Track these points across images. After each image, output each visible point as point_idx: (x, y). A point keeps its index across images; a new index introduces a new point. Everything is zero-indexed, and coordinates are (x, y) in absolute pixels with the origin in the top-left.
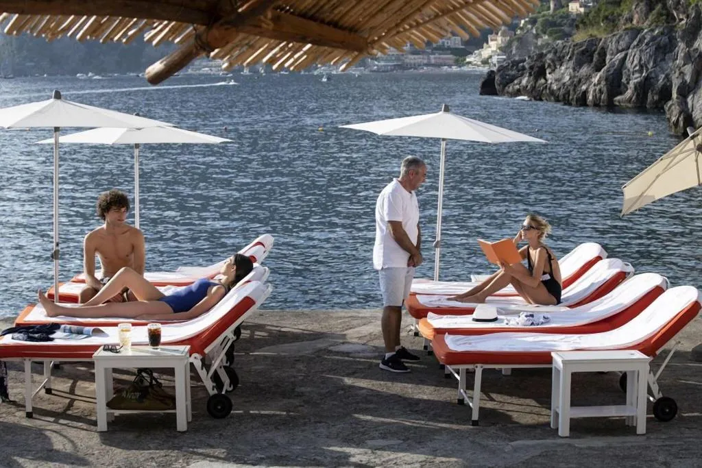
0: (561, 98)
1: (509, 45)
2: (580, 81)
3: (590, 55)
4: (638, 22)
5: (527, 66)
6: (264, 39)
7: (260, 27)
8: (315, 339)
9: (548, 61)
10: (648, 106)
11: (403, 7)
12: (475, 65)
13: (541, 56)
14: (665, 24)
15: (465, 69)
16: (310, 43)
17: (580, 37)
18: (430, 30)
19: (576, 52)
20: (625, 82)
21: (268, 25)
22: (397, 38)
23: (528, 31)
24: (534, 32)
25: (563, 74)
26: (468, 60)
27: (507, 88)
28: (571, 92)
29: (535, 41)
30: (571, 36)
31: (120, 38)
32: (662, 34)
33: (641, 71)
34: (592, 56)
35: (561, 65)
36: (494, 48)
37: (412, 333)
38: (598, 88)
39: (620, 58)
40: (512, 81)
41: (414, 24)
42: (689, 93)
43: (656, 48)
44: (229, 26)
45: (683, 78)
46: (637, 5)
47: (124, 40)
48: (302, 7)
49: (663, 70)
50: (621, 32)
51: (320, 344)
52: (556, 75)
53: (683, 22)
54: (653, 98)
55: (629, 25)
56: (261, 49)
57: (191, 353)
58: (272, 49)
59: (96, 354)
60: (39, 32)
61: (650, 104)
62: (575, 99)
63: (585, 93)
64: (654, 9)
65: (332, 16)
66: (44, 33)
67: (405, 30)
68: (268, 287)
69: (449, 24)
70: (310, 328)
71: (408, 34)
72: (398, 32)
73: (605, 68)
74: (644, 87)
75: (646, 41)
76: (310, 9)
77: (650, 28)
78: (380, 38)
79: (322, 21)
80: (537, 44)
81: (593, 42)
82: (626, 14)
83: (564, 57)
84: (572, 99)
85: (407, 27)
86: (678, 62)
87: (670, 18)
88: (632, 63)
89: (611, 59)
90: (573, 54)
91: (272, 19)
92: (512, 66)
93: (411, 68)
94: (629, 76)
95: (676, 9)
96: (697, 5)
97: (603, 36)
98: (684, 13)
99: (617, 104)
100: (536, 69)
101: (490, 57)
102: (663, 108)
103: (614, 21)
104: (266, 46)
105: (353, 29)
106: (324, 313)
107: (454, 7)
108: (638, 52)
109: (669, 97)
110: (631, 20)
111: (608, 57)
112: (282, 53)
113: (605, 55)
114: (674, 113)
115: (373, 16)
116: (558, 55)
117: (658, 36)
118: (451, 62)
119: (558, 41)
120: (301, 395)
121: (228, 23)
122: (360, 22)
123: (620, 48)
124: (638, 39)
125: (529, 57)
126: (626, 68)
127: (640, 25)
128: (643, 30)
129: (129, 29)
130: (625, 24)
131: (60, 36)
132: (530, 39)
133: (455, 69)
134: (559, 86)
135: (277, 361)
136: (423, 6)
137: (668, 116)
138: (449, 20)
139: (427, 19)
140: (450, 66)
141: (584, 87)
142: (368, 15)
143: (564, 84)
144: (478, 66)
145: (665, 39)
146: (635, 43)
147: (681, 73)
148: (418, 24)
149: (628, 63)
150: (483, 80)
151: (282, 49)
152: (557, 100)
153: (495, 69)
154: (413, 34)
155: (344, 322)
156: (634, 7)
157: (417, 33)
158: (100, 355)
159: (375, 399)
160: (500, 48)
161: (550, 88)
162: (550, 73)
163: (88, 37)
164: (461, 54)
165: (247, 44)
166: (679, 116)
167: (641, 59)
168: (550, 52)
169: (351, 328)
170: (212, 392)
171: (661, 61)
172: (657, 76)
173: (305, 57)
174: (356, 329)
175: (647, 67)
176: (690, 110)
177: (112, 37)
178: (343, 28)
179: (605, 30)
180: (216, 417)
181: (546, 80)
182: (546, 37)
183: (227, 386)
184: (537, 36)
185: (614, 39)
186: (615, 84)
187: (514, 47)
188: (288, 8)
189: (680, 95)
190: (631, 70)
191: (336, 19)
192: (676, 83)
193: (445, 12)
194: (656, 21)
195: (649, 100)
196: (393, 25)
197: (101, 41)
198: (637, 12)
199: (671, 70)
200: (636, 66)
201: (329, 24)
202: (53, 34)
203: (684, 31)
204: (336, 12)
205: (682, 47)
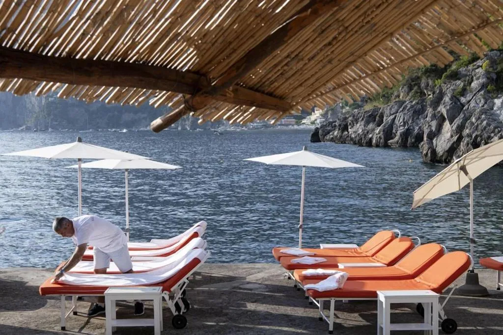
0: (357, 142)
1: (326, 113)
2: (368, 132)
3: (374, 117)
4: (403, 97)
5: (337, 125)
6: (226, 104)
7: (226, 96)
8: (230, 281)
9: (350, 122)
10: (408, 145)
11: (314, 83)
12: (307, 124)
13: (345, 119)
14: (419, 98)
15: (302, 127)
16: (254, 106)
17: (368, 107)
18: (329, 98)
19: (365, 116)
20: (395, 132)
21: (230, 94)
22: (307, 103)
23: (337, 105)
24: (341, 105)
25: (358, 128)
26: (303, 122)
27: (326, 137)
28: (363, 139)
29: (341, 110)
30: (363, 107)
31: (133, 103)
32: (418, 103)
33: (404, 125)
34: (375, 118)
35: (357, 124)
36: (318, 115)
37: (287, 277)
38: (379, 136)
39: (392, 118)
40: (329, 133)
41: (320, 94)
42: (434, 137)
43: (413, 112)
44: (207, 95)
45: (431, 129)
46: (403, 87)
47: (136, 104)
48: (251, 83)
49: (417, 124)
50: (392, 103)
51: (235, 284)
52: (354, 129)
53: (431, 96)
54: (411, 140)
55: (397, 100)
56: (224, 111)
57: (163, 290)
58: (230, 111)
59: (106, 292)
60: (81, 96)
61: (409, 144)
62: (365, 142)
63: (371, 139)
64: (413, 89)
65: (270, 89)
66: (84, 98)
67: (314, 98)
68: (207, 252)
69: (341, 93)
70: (227, 274)
71: (314, 100)
72: (309, 100)
73: (383, 124)
74: (406, 135)
75: (408, 108)
76: (255, 85)
77: (410, 101)
78: (297, 103)
79: (263, 92)
80: (342, 112)
81: (376, 109)
82: (396, 93)
83: (358, 119)
84: (363, 143)
85: (315, 96)
86: (427, 119)
87: (422, 94)
88: (399, 121)
89: (386, 119)
90: (364, 117)
91: (233, 91)
92: (329, 125)
93: (271, 127)
94: (397, 128)
95: (426, 89)
96: (440, 86)
97: (382, 106)
98: (431, 91)
99: (390, 144)
100: (342, 126)
101: (316, 120)
102: (418, 146)
103: (388, 97)
104: (226, 108)
105: (281, 98)
106: (235, 266)
107: (346, 82)
108: (403, 115)
109: (422, 139)
110: (398, 96)
111: (385, 118)
112: (237, 112)
113: (383, 117)
114: (425, 149)
115: (296, 88)
116: (355, 118)
117: (415, 105)
118: (293, 123)
119: (355, 110)
120: (226, 314)
121: (206, 93)
122: (286, 92)
123: (392, 113)
124: (402, 107)
125: (339, 119)
126: (395, 124)
127: (404, 99)
128: (406, 102)
129: (140, 97)
130: (395, 99)
131: (95, 100)
132: (339, 109)
133: (296, 127)
134: (356, 135)
135: (211, 294)
136: (327, 82)
137: (421, 151)
138: (342, 91)
139: (328, 90)
140: (293, 125)
141: (370, 136)
142: (292, 88)
143: (359, 134)
144: (309, 125)
145: (419, 106)
146: (401, 109)
147: (429, 126)
148: (322, 94)
149: (396, 121)
150: (312, 133)
151: (236, 111)
152: (355, 143)
153: (319, 126)
154: (318, 100)
155: (247, 271)
156: (401, 89)
157: (320, 100)
158: (108, 292)
159: (270, 317)
160: (321, 115)
161: (350, 137)
162: (350, 128)
163: (113, 102)
164: (299, 119)
165: (215, 107)
166: (428, 150)
167: (404, 119)
168: (350, 116)
169: (251, 275)
170: (175, 313)
171: (416, 119)
172: (414, 128)
173: (250, 115)
174: (255, 275)
175: (407, 123)
176: (435, 147)
177: (129, 101)
178: (275, 97)
179: (383, 103)
180: (178, 328)
181: (348, 132)
182: (348, 108)
183: (183, 310)
184: (342, 107)
185: (389, 108)
186: (389, 133)
187: (329, 114)
188: (242, 84)
189: (429, 138)
190: (398, 125)
191: (272, 91)
192: (426, 131)
193: (339, 86)
194: (414, 97)
195: (409, 142)
196: (307, 95)
197: (122, 104)
198: (403, 92)
199: (423, 124)
200: (401, 122)
201: (267, 94)
202: (90, 99)
203: (432, 101)
204: (272, 86)
205: (430, 111)
